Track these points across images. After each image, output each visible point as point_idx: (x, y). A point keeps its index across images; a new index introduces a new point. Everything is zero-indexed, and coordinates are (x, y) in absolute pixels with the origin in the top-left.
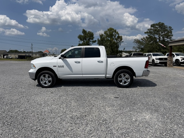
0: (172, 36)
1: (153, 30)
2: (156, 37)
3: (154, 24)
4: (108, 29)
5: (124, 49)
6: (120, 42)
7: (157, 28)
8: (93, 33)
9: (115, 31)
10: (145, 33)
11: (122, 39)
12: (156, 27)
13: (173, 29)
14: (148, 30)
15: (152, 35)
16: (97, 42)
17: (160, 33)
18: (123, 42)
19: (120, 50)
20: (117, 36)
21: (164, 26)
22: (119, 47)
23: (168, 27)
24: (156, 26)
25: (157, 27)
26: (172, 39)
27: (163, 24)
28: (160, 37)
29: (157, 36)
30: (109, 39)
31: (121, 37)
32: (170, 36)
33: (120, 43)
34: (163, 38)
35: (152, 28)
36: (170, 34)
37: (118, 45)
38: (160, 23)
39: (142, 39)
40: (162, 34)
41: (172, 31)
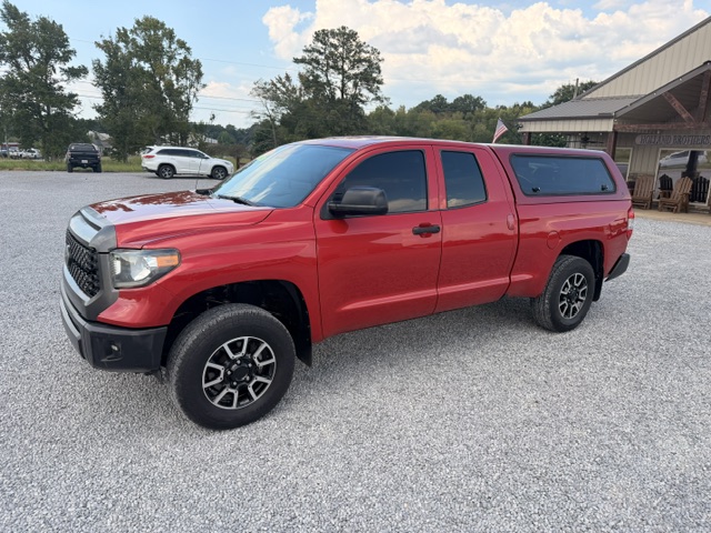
0: (380, 82)
1: (321, 54)
2: (333, 80)
3: (323, 31)
4: (138, 22)
5: (213, 117)
6: (191, 86)
7: (336, 47)
8: (61, 26)
9: (170, 35)
10: (297, 61)
11: (200, 75)
12: (332, 45)
13: (383, 60)
14: (307, 51)
15: (319, 73)
16: (92, 76)
17: (346, 67)
18: (204, 86)
19: (198, 122)
20: (181, 55)
21: (359, 46)
22: (190, 108)
23: (369, 49)
24: (332, 40)
25: (336, 42)
26: (379, 94)
27: (354, 35)
28: (344, 85)
29: (336, 79)
30: (147, 67)
31: (199, 65)
32: (375, 80)
33: (193, 90)
34: (355, 85)
35: (320, 45)
36: (374, 75)
37: (188, 98)
38: (344, 28)
39: (273, 84)
40: (352, 72)
41: (381, 64)
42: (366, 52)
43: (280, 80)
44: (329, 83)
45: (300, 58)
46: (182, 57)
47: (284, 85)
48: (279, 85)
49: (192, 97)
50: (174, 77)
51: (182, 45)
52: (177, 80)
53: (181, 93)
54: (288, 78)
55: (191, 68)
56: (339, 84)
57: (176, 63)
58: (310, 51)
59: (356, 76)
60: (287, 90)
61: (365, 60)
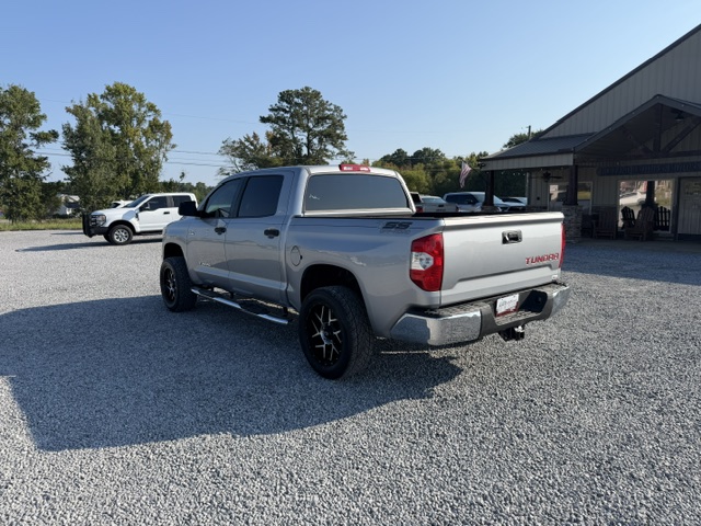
0: (345, 138)
1: (286, 112)
2: (299, 137)
3: (288, 91)
4: (108, 88)
5: (183, 175)
6: (161, 146)
7: (300, 106)
9: (140, 99)
10: (264, 120)
11: (169, 136)
12: (297, 104)
13: (345, 117)
14: (272, 110)
15: (285, 131)
17: (311, 125)
18: (174, 146)
19: (168, 180)
20: (150, 117)
21: (322, 104)
22: (159, 167)
23: (332, 107)
24: (296, 100)
25: (300, 101)
26: (344, 149)
27: (317, 95)
28: (310, 141)
29: (302, 136)
30: (117, 129)
31: (168, 126)
32: (339, 137)
33: (163, 150)
34: (320, 141)
35: (285, 104)
36: (338, 132)
37: (157, 158)
38: (307, 88)
39: (241, 142)
40: (317, 129)
41: (344, 121)
42: (329, 110)
43: (248, 140)
44: (295, 140)
45: (266, 116)
46: (151, 119)
47: (252, 144)
48: (247, 144)
49: (161, 156)
50: (143, 139)
51: (152, 108)
52: (147, 142)
53: (151, 154)
54: (255, 136)
55: (160, 129)
56: (305, 141)
57: (145, 126)
58: (276, 110)
59: (321, 133)
60: (255, 147)
61: (328, 117)
